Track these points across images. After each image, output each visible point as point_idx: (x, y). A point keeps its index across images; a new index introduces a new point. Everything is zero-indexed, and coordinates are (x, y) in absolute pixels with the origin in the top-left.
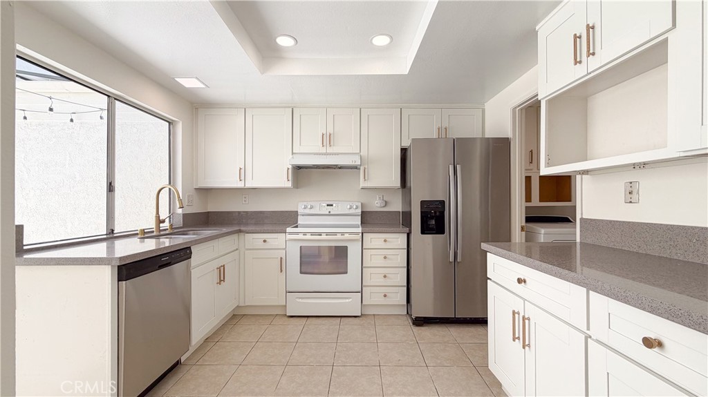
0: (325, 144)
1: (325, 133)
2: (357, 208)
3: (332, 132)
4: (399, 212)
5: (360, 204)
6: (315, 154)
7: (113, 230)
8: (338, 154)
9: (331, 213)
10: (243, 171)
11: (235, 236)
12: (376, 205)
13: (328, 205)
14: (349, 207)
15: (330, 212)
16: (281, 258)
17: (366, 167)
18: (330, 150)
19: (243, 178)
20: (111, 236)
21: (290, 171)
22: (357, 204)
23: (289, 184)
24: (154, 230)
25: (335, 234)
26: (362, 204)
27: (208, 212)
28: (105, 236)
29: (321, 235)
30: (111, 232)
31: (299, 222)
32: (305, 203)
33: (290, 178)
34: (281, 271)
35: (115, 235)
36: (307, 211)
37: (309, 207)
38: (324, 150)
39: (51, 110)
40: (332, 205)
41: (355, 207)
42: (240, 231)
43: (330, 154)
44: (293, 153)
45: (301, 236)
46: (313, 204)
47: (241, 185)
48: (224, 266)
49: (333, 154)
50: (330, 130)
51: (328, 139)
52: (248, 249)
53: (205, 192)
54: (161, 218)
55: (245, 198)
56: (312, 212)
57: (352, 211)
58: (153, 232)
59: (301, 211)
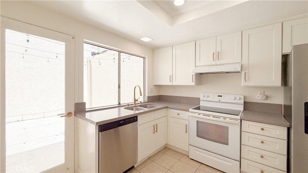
0: (215, 59)
1: (215, 52)
2: (240, 99)
3: (219, 51)
4: (282, 105)
5: (243, 97)
6: (208, 66)
7: (120, 103)
8: (224, 64)
9: (221, 101)
10: (171, 77)
11: (165, 110)
12: (257, 98)
13: (218, 96)
14: (233, 98)
15: (219, 100)
16: (186, 125)
17: (247, 71)
18: (218, 62)
19: (171, 80)
20: (119, 105)
21: (194, 76)
22: (240, 96)
23: (193, 84)
24: (133, 103)
25: (219, 117)
26: (244, 97)
27: (160, 95)
28: (117, 106)
29: (209, 116)
30: (120, 104)
31: (200, 105)
32: (204, 94)
33: (194, 80)
34: (186, 132)
35: (121, 105)
36: (205, 99)
37: (206, 96)
38: (214, 63)
39: (114, 59)
40: (221, 96)
41: (238, 98)
42: (167, 107)
43: (218, 65)
44: (195, 66)
45: (197, 115)
46: (208, 94)
47: (170, 84)
48: (157, 125)
49: (220, 65)
50: (219, 50)
51: (217, 56)
52: (171, 117)
53: (159, 87)
54: (136, 99)
55: (175, 89)
56: (208, 99)
57: (236, 101)
58: (133, 104)
59: (201, 98)
